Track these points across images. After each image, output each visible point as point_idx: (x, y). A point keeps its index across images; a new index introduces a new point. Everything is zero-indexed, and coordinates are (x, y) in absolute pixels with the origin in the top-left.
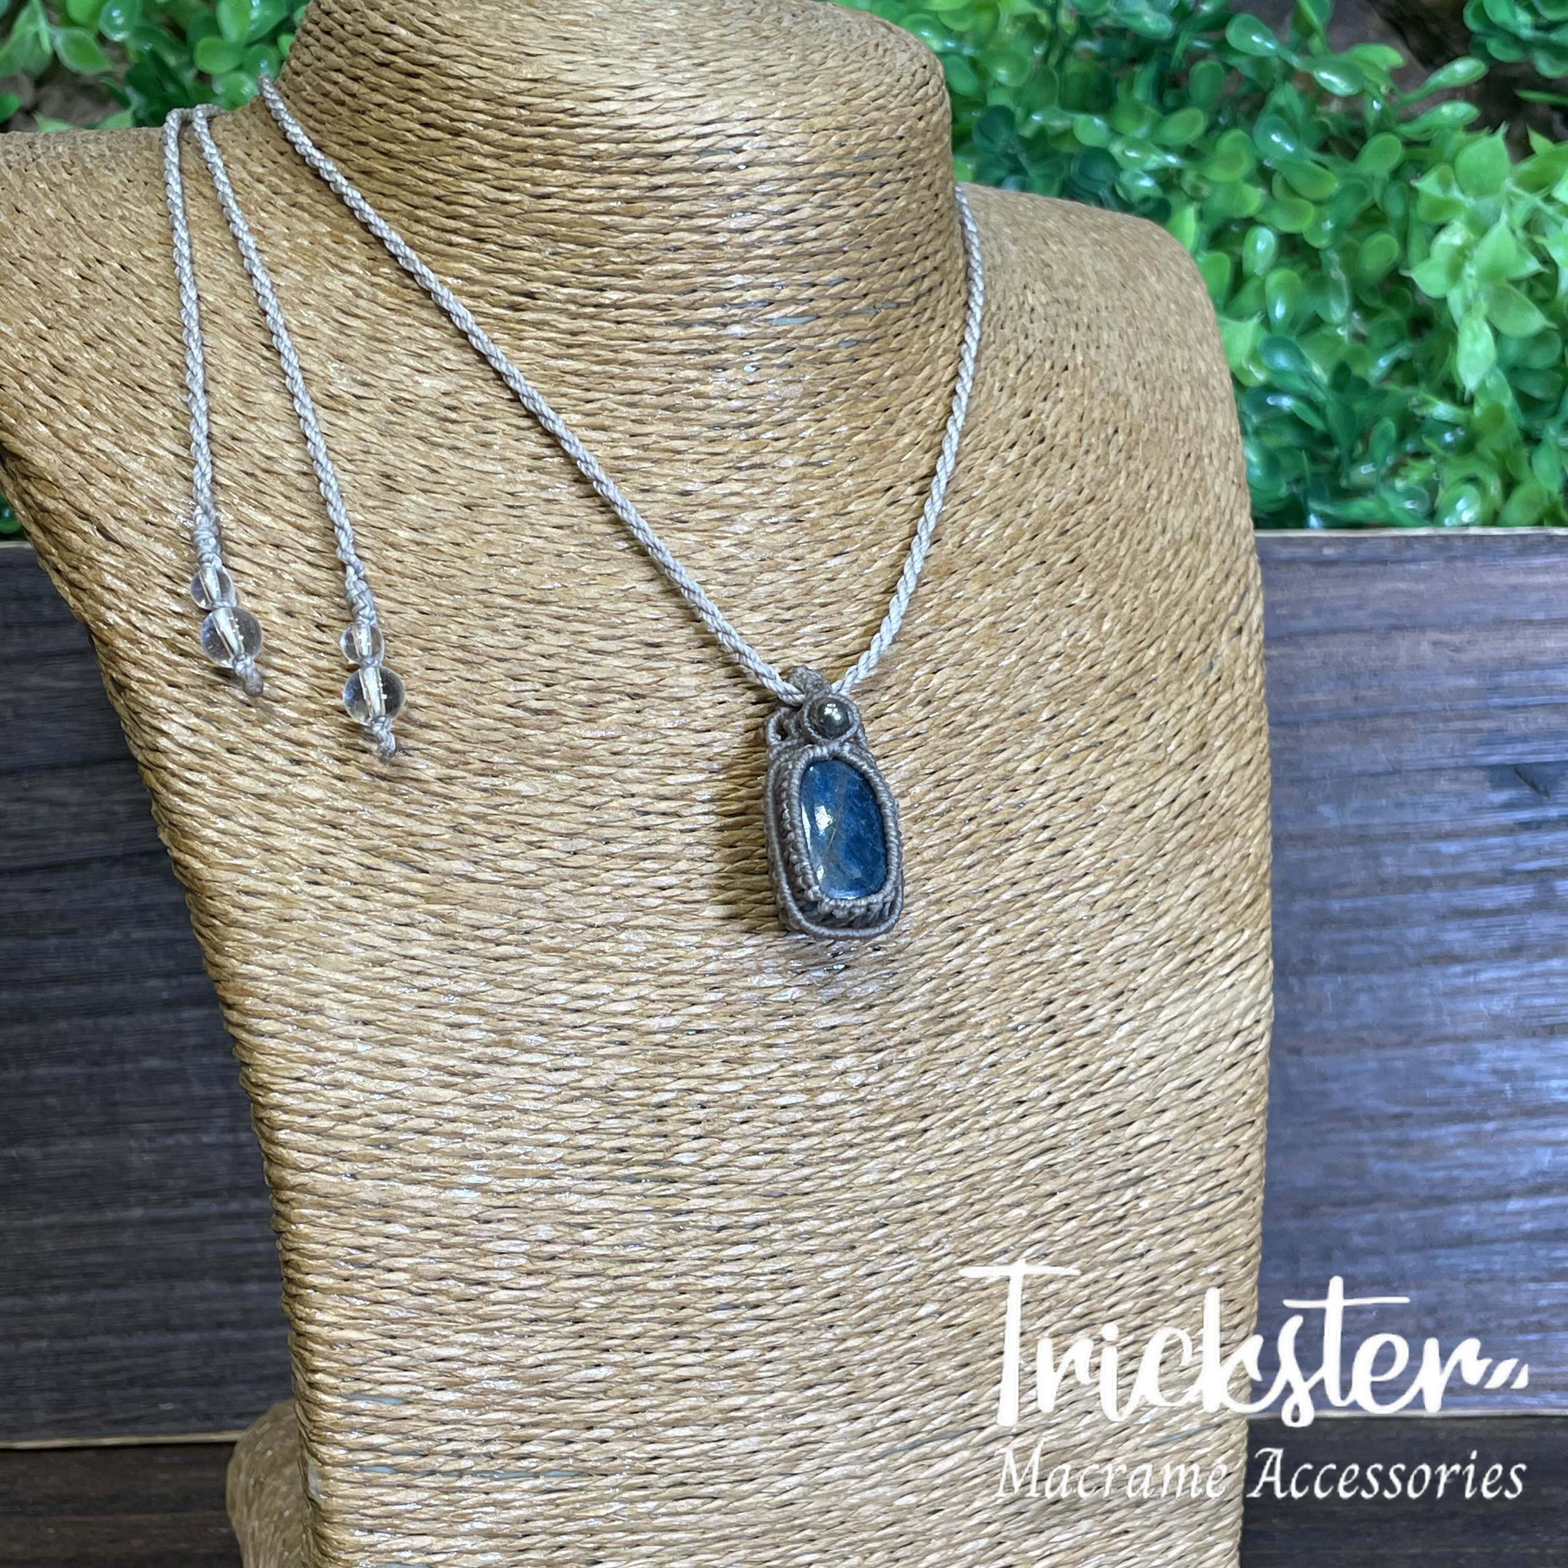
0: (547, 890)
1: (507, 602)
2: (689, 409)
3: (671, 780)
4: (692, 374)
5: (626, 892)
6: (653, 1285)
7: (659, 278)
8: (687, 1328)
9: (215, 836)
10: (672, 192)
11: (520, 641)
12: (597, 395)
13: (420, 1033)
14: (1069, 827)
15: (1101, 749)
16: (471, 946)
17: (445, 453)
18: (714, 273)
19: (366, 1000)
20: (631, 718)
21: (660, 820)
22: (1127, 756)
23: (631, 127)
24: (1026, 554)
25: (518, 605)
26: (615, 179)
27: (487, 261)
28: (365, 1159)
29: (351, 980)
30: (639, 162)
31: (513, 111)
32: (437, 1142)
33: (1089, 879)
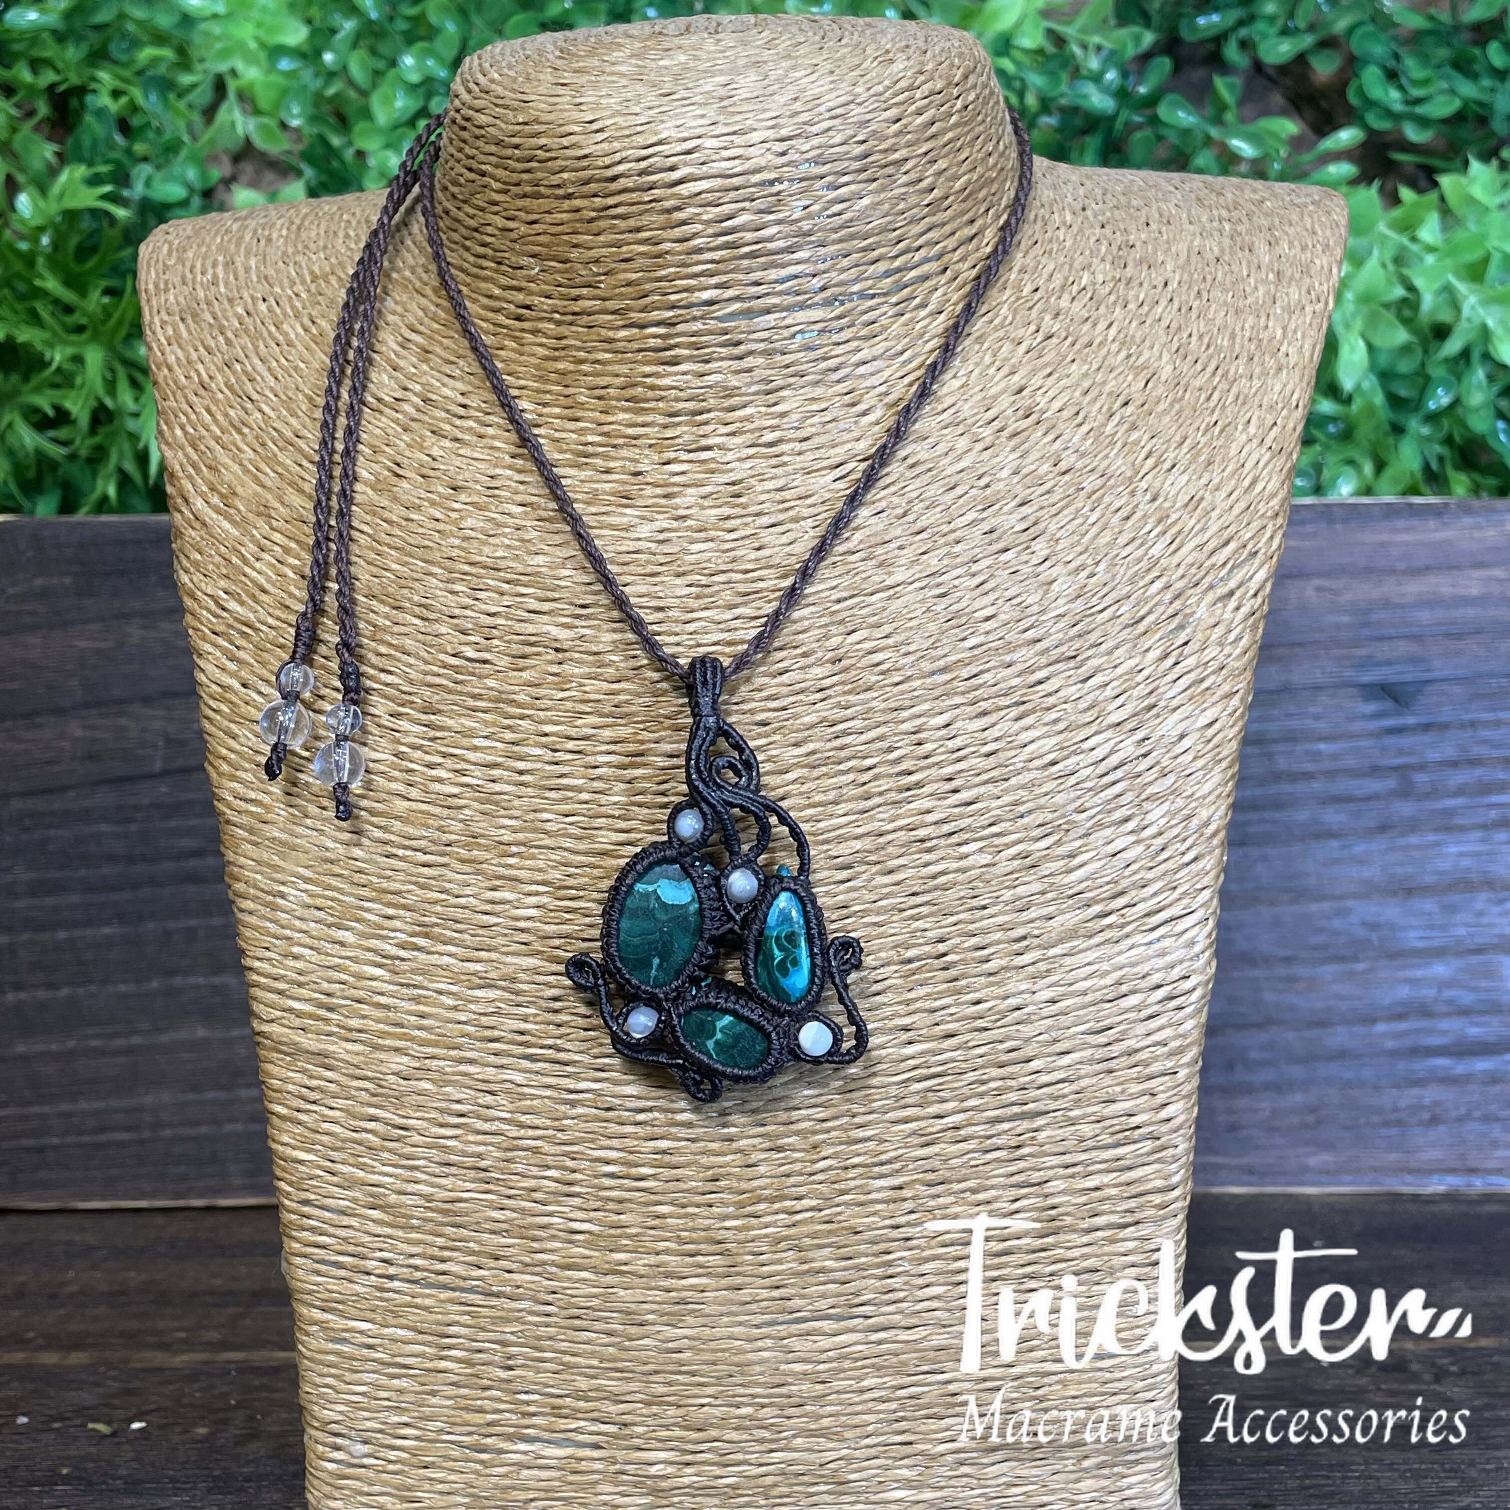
0: (467, 812)
1: (467, 568)
2: (647, 400)
3: (580, 722)
4: (647, 369)
5: (531, 816)
6: (547, 1148)
7: (616, 287)
8: (577, 1189)
9: (224, 752)
10: (620, 210)
11: (471, 602)
12: (571, 391)
13: (358, 921)
14: (977, 780)
15: (1022, 708)
16: (400, 852)
17: (447, 443)
18: (659, 279)
19: (319, 890)
20: (555, 669)
21: (569, 756)
22: (1053, 715)
23: (586, 157)
24: (972, 523)
25: (474, 570)
26: (578, 203)
27: (504, 280)
28: (311, 1016)
29: (307, 873)
30: (593, 186)
31: (509, 152)
32: (365, 1009)
33: (994, 829)
